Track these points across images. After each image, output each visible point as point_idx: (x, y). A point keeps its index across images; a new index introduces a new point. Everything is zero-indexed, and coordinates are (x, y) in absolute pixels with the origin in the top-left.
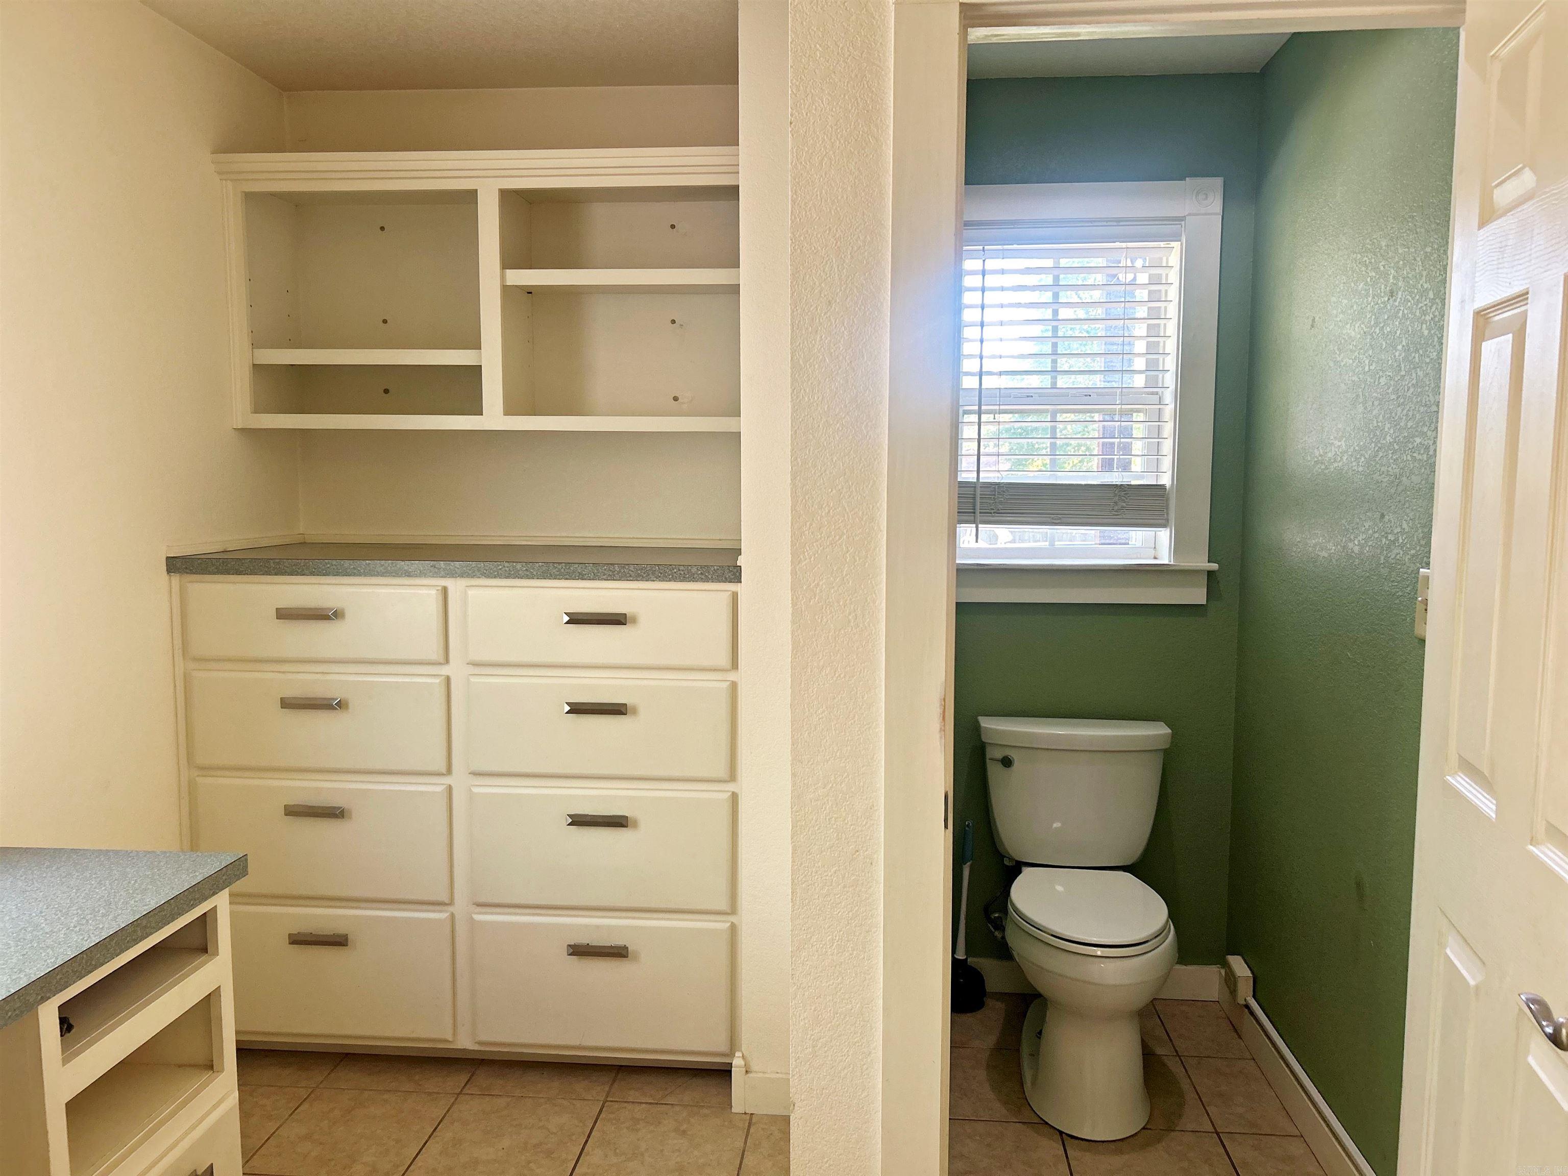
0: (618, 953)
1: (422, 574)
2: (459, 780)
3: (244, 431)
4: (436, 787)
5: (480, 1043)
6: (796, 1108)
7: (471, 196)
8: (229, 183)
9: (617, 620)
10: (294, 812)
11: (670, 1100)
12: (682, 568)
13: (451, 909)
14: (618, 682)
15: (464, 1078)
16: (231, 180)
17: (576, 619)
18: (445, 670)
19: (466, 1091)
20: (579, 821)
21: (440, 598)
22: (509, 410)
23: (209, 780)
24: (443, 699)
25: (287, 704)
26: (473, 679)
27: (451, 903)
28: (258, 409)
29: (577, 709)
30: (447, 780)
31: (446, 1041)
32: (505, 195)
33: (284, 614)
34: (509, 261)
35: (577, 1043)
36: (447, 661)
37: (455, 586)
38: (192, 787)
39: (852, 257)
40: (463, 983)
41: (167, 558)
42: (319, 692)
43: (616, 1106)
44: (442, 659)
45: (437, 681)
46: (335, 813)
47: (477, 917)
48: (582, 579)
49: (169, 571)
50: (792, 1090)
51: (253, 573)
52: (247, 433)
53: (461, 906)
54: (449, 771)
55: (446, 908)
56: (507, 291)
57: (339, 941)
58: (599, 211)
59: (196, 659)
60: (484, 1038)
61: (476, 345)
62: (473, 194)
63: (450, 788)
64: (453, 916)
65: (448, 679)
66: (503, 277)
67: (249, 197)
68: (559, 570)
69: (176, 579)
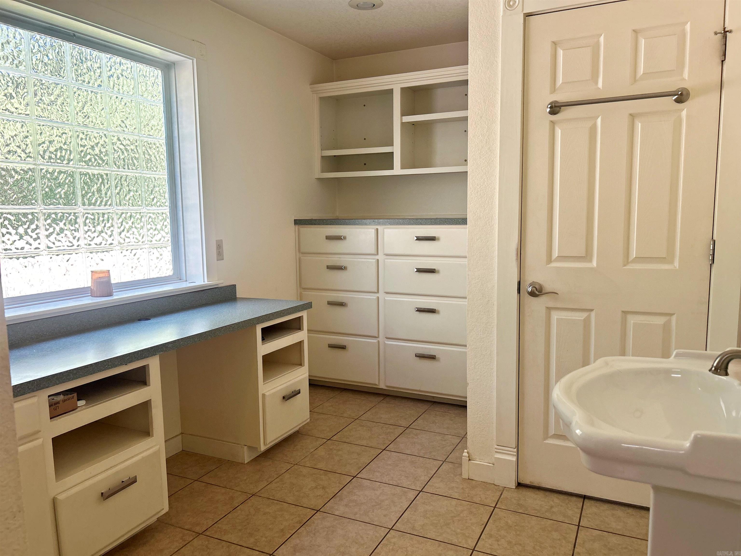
0: (432, 358)
1: (370, 224)
2: (381, 295)
3: (319, 179)
4: (373, 297)
5: (387, 386)
6: (469, 385)
7: (391, 91)
8: (315, 95)
9: (432, 239)
10: (331, 303)
11: (450, 412)
12: (456, 220)
13: (378, 339)
14: (433, 262)
15: (382, 398)
16: (316, 93)
17: (419, 239)
18: (377, 257)
19: (382, 401)
20: (420, 310)
21: (376, 232)
22: (403, 168)
23: (306, 293)
24: (376, 266)
25: (329, 267)
26: (386, 260)
27: (378, 337)
28: (323, 171)
29: (419, 271)
30: (377, 295)
31: (376, 385)
32: (402, 89)
33: (329, 238)
34: (404, 114)
35: (418, 389)
36: (378, 254)
37: (380, 228)
38: (301, 294)
39: (488, 101)
40: (382, 365)
41: (295, 220)
42: (339, 264)
43: (430, 411)
44: (376, 253)
45: (374, 260)
46: (342, 304)
47: (386, 342)
48: (421, 225)
49: (295, 224)
50: (468, 379)
51: (319, 224)
52: (320, 180)
53: (381, 339)
54: (378, 292)
55: (377, 339)
56: (403, 124)
57: (343, 348)
58: (439, 92)
59: (302, 253)
60: (388, 385)
61: (392, 144)
62: (392, 90)
63: (378, 298)
64: (379, 342)
65: (378, 260)
66: (401, 120)
67: (321, 98)
68: (414, 222)
69: (297, 227)
